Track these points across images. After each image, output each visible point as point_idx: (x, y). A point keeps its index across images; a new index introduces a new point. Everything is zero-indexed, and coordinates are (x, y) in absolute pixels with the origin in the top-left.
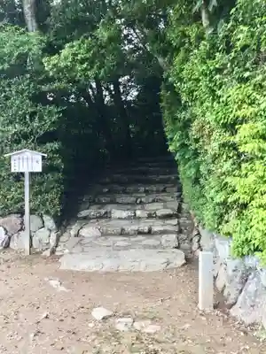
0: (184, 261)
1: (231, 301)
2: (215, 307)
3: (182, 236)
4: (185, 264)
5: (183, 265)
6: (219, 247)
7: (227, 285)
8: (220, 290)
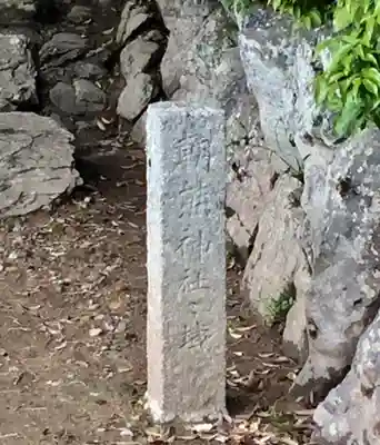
0: (70, 178)
1: (320, 365)
2: (236, 403)
3: (62, 40)
4: (78, 192)
5: (67, 198)
6: (263, 76)
7: (304, 281)
8: (265, 311)
